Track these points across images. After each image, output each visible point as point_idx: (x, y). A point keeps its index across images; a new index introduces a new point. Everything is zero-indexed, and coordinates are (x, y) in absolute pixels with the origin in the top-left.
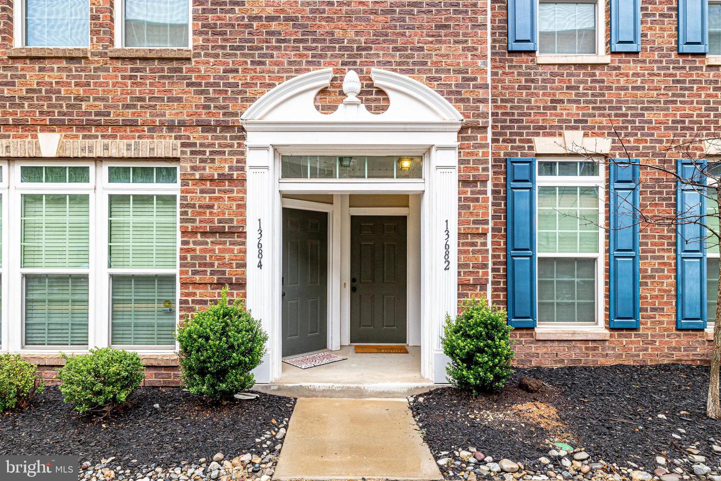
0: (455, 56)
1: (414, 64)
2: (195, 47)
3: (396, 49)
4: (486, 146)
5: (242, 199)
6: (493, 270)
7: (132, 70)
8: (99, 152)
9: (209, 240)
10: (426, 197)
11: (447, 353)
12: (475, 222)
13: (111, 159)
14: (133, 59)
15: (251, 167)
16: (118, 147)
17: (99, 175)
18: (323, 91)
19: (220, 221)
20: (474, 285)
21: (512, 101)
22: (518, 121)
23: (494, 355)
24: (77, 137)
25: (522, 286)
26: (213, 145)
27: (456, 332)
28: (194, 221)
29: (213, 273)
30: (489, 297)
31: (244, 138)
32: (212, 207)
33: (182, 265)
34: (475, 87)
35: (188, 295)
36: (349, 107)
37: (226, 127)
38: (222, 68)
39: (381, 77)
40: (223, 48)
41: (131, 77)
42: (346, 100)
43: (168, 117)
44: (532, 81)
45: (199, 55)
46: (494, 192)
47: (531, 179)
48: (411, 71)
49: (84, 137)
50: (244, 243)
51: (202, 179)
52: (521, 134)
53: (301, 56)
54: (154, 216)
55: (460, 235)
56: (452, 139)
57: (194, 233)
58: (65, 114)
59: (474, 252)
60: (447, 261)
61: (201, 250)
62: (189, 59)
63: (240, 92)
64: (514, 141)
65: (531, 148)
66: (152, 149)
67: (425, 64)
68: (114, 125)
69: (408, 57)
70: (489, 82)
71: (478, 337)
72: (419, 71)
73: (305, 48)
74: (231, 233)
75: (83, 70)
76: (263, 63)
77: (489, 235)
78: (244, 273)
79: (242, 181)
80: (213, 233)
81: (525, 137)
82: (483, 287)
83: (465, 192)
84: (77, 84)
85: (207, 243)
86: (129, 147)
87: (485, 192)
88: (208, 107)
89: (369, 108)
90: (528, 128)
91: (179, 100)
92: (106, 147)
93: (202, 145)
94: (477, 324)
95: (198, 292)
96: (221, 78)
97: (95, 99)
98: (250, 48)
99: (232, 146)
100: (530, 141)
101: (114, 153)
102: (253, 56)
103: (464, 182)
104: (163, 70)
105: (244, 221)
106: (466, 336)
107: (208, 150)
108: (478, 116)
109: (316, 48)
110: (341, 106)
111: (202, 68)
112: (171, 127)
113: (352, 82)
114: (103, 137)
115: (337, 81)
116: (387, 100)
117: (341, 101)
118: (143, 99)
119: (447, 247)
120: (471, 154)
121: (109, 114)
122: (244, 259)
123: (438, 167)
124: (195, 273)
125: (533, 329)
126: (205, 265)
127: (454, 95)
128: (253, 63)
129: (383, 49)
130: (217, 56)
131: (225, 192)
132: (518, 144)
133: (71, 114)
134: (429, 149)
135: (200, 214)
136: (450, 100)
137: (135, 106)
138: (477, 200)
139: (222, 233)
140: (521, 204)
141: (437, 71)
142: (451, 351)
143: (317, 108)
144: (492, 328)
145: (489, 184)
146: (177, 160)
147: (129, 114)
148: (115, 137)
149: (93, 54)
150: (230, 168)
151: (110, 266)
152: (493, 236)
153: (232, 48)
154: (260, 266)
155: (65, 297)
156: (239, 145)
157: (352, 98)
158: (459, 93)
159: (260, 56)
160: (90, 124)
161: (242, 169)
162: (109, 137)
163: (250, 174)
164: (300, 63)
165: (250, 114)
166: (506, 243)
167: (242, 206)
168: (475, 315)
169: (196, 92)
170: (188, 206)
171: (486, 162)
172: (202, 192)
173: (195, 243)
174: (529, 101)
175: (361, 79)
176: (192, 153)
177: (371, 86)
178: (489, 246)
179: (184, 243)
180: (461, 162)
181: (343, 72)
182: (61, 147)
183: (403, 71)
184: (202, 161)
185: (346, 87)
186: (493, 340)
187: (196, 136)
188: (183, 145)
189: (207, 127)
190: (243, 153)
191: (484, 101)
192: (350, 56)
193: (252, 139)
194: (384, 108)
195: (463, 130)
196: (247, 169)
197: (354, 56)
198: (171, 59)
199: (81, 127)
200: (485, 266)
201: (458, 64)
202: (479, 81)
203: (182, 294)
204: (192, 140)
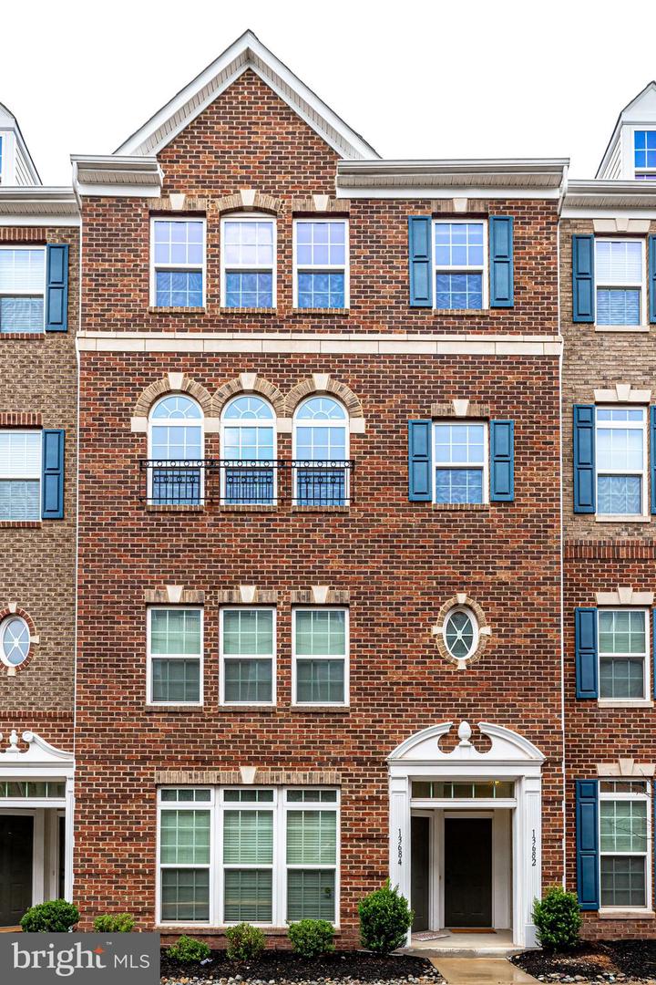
0: (539, 711)
1: (509, 716)
2: (351, 705)
3: (496, 706)
4: (562, 776)
5: (386, 814)
6: (567, 865)
7: (307, 721)
8: (283, 780)
9: (361, 844)
10: (518, 812)
11: (536, 923)
12: (553, 831)
13: (292, 785)
14: (307, 714)
15: (394, 792)
16: (298, 777)
17: (280, 796)
18: (444, 736)
19: (370, 830)
20: (553, 877)
21: (580, 736)
22: (584, 751)
23: (569, 923)
24: (268, 769)
25: (589, 878)
26: (364, 775)
27: (542, 909)
28: (351, 830)
29: (364, 868)
30: (564, 886)
31: (386, 770)
32: (364, 820)
33: (342, 862)
34: (553, 733)
35: (346, 884)
36: (463, 749)
37: (374, 762)
38: (371, 719)
39: (485, 727)
40: (373, 705)
41: (306, 726)
42: (461, 743)
43: (332, 755)
44: (595, 721)
45: (355, 710)
46: (567, 805)
47: (595, 796)
48: (508, 722)
49: (272, 769)
50: (387, 846)
51: (358, 800)
52: (587, 761)
53: (427, 711)
54: (320, 826)
55: (544, 840)
56: (537, 772)
57: (351, 839)
58: (259, 753)
59: (553, 852)
60: (534, 859)
61: (357, 852)
62: (348, 713)
63: (384, 737)
64: (581, 766)
65: (594, 772)
66: (321, 779)
67: (517, 716)
68: (294, 760)
69: (504, 711)
70: (563, 729)
71: (558, 911)
72: (513, 722)
73: (431, 705)
74: (377, 839)
75: (272, 721)
76: (401, 716)
77: (564, 840)
78: (387, 867)
79: (386, 801)
80: (364, 839)
81: (590, 763)
82: (560, 879)
83: (547, 809)
84: (268, 731)
85: (360, 846)
86: (305, 776)
87: (561, 809)
88: (362, 748)
89: (477, 749)
90: (592, 756)
91: (341, 742)
92: (289, 777)
93: (357, 775)
94: (558, 903)
95: (353, 881)
96: (370, 727)
97: (281, 742)
98: (391, 705)
99: (378, 775)
100: (594, 767)
101: (294, 781)
102: (393, 711)
103: (545, 802)
104: (328, 721)
105: (387, 830)
106: (549, 911)
107: (361, 779)
108: (555, 754)
109: (438, 705)
110: (457, 747)
111: (357, 719)
112: (335, 762)
113: (465, 729)
114: (286, 769)
115: (454, 729)
116: (490, 742)
117: (457, 743)
118: (315, 742)
119: (534, 849)
120: (551, 781)
121: (290, 753)
122: (387, 857)
123: (527, 792)
124: (352, 868)
125: (597, 911)
126: (359, 862)
127: (537, 739)
128: (393, 716)
129: (487, 705)
130: (368, 710)
131: (373, 809)
132: (584, 769)
133: (264, 753)
134: (520, 778)
135: (356, 825)
136: (534, 743)
137: (309, 748)
138: (555, 815)
139: (371, 838)
140: (587, 815)
141: (526, 722)
142: (539, 921)
143: (440, 748)
144: (567, 904)
145: (564, 802)
146: (340, 786)
147: (305, 753)
148: (294, 769)
149: (279, 710)
150: (377, 792)
151: (288, 863)
152: (567, 840)
153: (378, 705)
154: (400, 863)
155: (253, 885)
156: (384, 775)
157: (465, 742)
158: (542, 738)
159: (399, 710)
160: (277, 759)
161: (386, 792)
162: (290, 769)
163: (392, 797)
164: (427, 716)
165: (395, 754)
166: (575, 845)
167: (386, 820)
168: (556, 897)
169: (353, 737)
170: (346, 819)
171: (561, 787)
172: (356, 809)
173: (351, 846)
174: (593, 736)
175: (472, 727)
176: (350, 781)
177: (478, 732)
178: (564, 848)
179: (343, 846)
180: (543, 787)
181: (458, 722)
182: (257, 777)
183: (501, 722)
184: (357, 786)
185: (461, 733)
186: (568, 913)
187: (353, 769)
188: (343, 775)
189: (360, 762)
190: (386, 781)
191: (561, 743)
192: (463, 711)
193: (394, 771)
194: (489, 749)
195: (545, 764)
196: (390, 792)
197: (466, 711)
198: (335, 714)
199: (270, 762)
200: (561, 863)
201: (541, 716)
202: (556, 729)
203: (342, 884)
204: (350, 772)
